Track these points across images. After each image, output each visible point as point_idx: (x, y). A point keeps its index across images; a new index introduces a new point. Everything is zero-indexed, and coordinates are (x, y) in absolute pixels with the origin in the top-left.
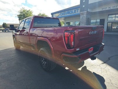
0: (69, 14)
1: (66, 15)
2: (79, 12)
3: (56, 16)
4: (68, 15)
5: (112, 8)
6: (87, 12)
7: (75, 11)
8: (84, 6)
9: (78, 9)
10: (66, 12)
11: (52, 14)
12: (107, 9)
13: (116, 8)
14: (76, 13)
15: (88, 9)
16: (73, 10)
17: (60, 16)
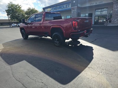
0: (61, 9)
1: (58, 10)
2: (70, 7)
3: (48, 11)
4: (59, 9)
5: (98, 4)
6: (78, 7)
7: (66, 6)
8: (74, 2)
9: (69, 5)
10: (58, 6)
11: (44, 9)
12: (95, 4)
13: (101, 3)
14: (67, 8)
15: (79, 4)
16: (65, 5)
17: (52, 11)
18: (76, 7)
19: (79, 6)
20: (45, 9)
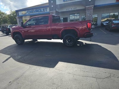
0: (38, 13)
2: (48, 11)
3: (22, 14)
4: (36, 13)
5: (73, 9)
8: (52, 6)
9: (47, 9)
10: (35, 10)
13: (75, 9)
14: (45, 11)
15: (57, 9)
16: (42, 9)
17: (28, 14)
18: (55, 11)
19: (57, 10)
20: (18, 12)
